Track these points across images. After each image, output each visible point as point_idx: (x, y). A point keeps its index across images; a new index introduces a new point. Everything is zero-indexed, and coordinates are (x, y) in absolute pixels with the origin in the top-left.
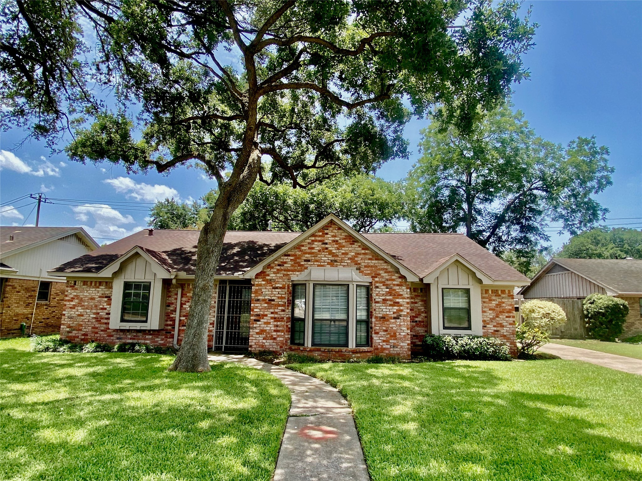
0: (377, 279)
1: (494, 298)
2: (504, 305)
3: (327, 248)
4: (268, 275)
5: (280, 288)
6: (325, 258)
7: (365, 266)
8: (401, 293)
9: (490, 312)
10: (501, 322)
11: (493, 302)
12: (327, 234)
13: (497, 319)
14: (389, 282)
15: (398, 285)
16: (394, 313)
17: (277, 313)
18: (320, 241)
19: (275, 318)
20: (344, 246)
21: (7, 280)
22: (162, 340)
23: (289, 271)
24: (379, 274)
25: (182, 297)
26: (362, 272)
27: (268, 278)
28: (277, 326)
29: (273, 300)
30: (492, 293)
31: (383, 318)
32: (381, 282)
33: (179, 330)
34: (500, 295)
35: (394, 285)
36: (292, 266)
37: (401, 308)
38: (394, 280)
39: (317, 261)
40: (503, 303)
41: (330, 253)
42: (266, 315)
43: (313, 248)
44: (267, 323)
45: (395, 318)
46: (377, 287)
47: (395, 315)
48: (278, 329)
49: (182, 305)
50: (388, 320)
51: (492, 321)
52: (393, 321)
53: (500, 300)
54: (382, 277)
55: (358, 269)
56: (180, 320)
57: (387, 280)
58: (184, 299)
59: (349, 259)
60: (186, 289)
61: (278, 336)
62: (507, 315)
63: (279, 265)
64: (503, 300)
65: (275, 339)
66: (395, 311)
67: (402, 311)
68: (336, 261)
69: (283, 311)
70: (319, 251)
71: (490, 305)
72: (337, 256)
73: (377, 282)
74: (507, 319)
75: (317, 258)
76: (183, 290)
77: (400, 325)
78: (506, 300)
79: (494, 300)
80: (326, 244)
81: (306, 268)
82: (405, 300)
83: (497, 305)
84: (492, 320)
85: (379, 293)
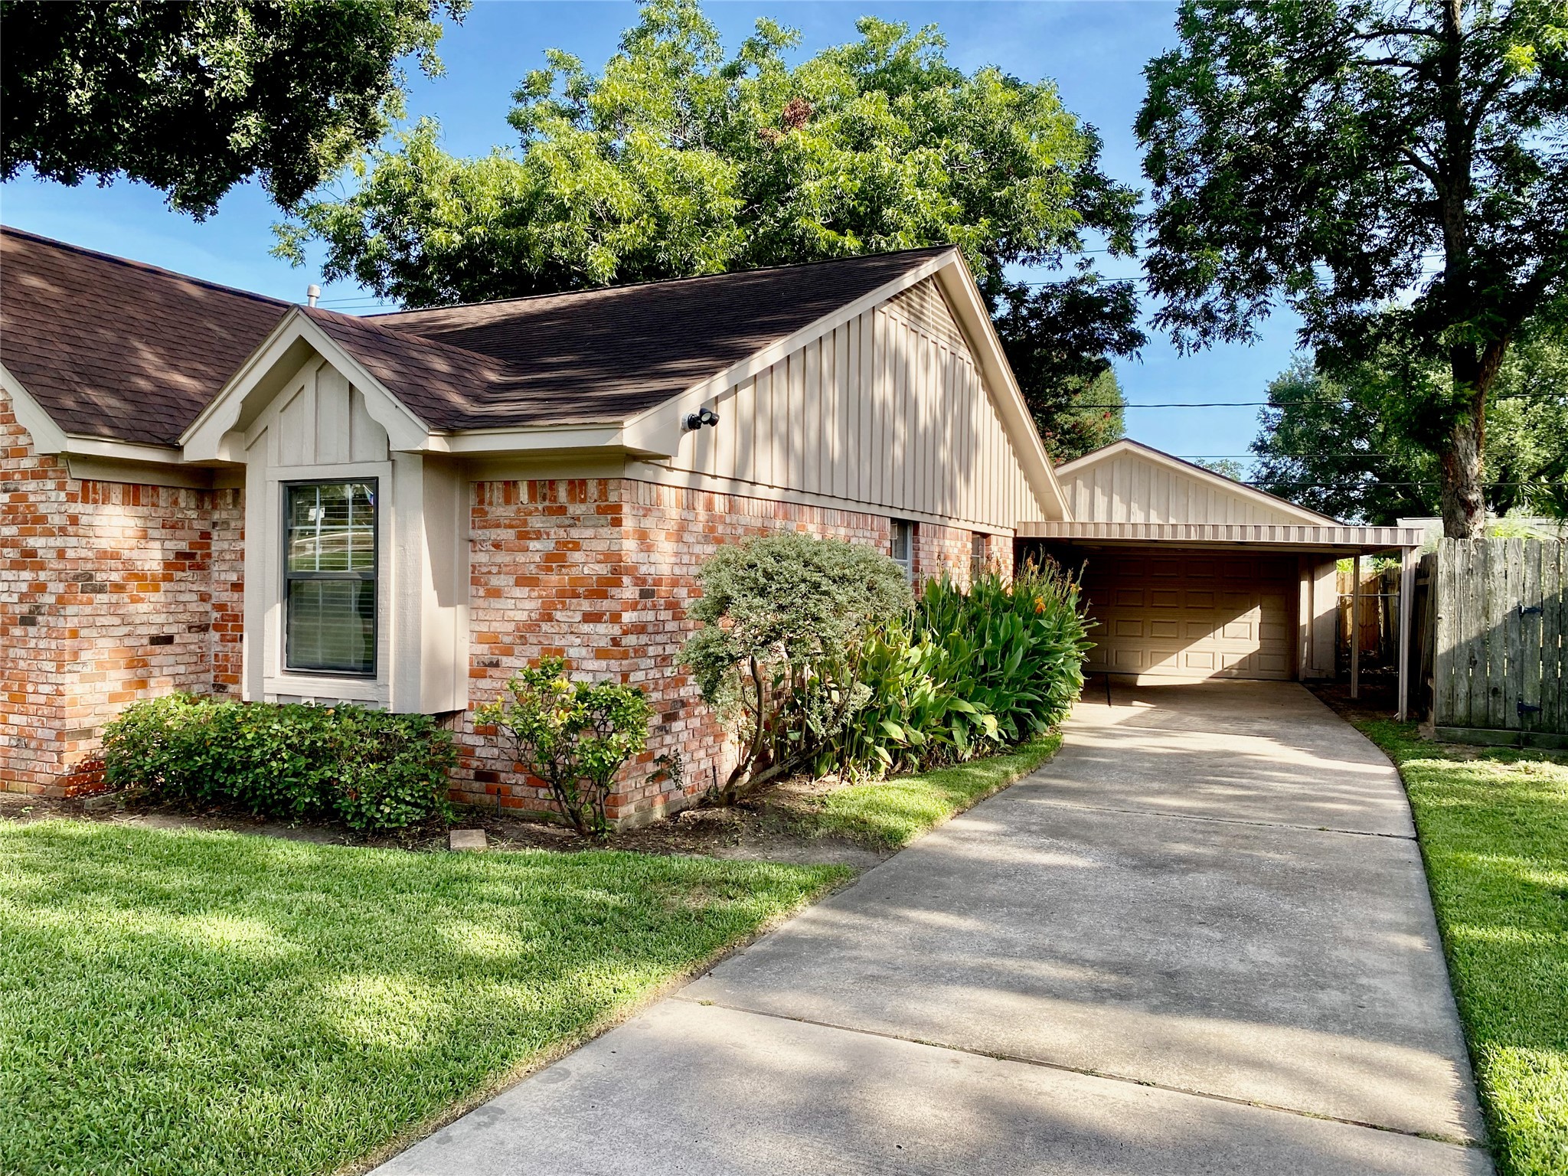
1: (536, 523)
2: (577, 557)
8: (42, 509)
9: (519, 592)
10: (558, 642)
11: (534, 545)
13: (546, 627)
14: (10, 465)
15: (34, 475)
16: (22, 598)
30: (532, 497)
34: (562, 510)
35: (23, 475)
37: (43, 576)
40: (576, 546)
45: (24, 621)
47: (25, 608)
50: (4, 631)
51: (524, 641)
52: (17, 631)
53: (562, 533)
62: (586, 605)
64: (575, 533)
66: (24, 588)
67: (43, 588)
71: (521, 558)
74: (587, 628)
77: (37, 652)
78: (589, 533)
79: (538, 535)
82: (53, 542)
83: (549, 557)
84: (526, 631)
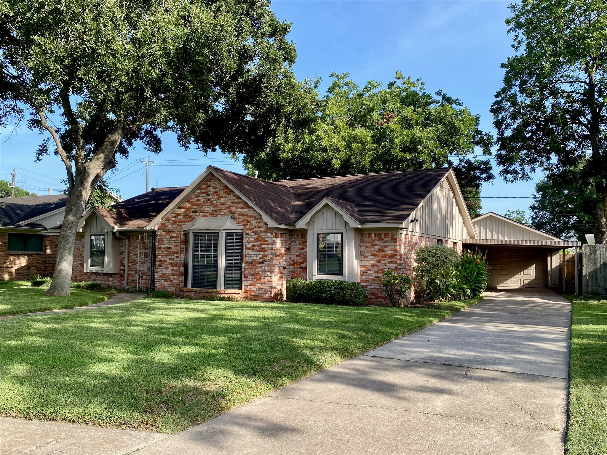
0: (247, 227)
1: (376, 242)
2: (387, 249)
3: (209, 200)
4: (167, 227)
5: (176, 237)
6: (208, 209)
7: (239, 215)
8: (266, 239)
9: (372, 257)
10: (382, 268)
11: (376, 247)
12: (210, 186)
13: (379, 264)
14: (256, 229)
15: (264, 232)
16: (260, 258)
17: (170, 259)
18: (204, 193)
19: (172, 264)
20: (222, 197)
23: (181, 222)
24: (249, 222)
25: (129, 246)
26: (235, 220)
27: (167, 228)
28: (173, 270)
29: (170, 248)
30: (375, 237)
31: (252, 263)
32: (250, 230)
33: (128, 274)
34: (383, 239)
35: (261, 231)
36: (184, 217)
37: (266, 253)
38: (261, 227)
39: (201, 212)
40: (386, 247)
41: (212, 204)
42: (166, 261)
43: (199, 200)
44: (167, 268)
45: (261, 263)
46: (247, 234)
47: (261, 260)
48: (174, 273)
49: (129, 253)
50: (255, 265)
51: (373, 267)
52: (259, 265)
53: (383, 244)
54: (252, 224)
55: (233, 218)
56: (129, 266)
57: (256, 227)
58: (130, 248)
59: (227, 208)
60: (131, 240)
61: (174, 279)
62: (389, 260)
63: (175, 217)
64: (386, 244)
65: (172, 281)
66: (261, 256)
67: (266, 256)
68: (216, 211)
69: (177, 257)
70: (204, 202)
71: (372, 250)
72: (217, 206)
73: (247, 229)
74: (389, 265)
75: (202, 209)
76: (129, 241)
77: (265, 270)
78: (389, 244)
79: (377, 245)
80: (209, 195)
81: (194, 219)
82: (269, 246)
83: (379, 249)
84: (373, 266)
85: (249, 240)
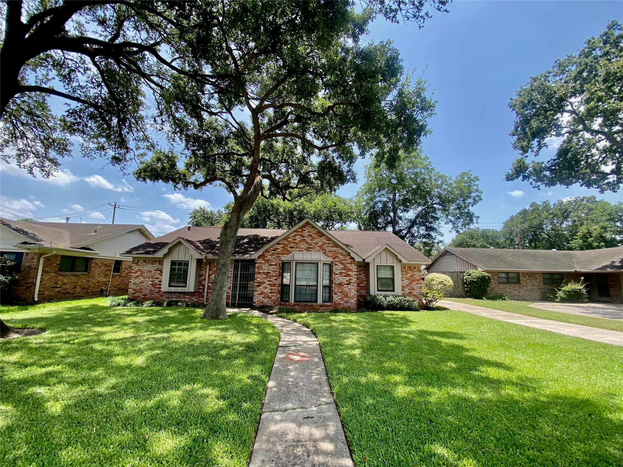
0: (336, 260)
1: (409, 272)
3: (304, 240)
4: (266, 257)
5: (274, 265)
6: (303, 246)
7: (329, 251)
8: (351, 268)
9: (406, 280)
10: (413, 287)
11: (408, 274)
12: (304, 230)
13: (411, 285)
14: (343, 262)
15: (349, 263)
16: (347, 281)
17: (271, 281)
18: (300, 235)
19: (270, 284)
20: (315, 239)
21: (92, 259)
22: (196, 298)
23: (280, 254)
24: (338, 257)
25: (209, 271)
26: (327, 255)
27: (266, 258)
28: (272, 289)
29: (270, 273)
30: (408, 268)
31: (340, 284)
32: (338, 262)
33: (207, 292)
34: (413, 270)
35: (347, 263)
36: (282, 251)
37: (351, 278)
38: (347, 260)
39: (298, 248)
40: (415, 275)
41: (307, 243)
42: (265, 283)
43: (296, 240)
44: (266, 288)
45: (347, 284)
46: (336, 265)
48: (273, 291)
49: (209, 276)
50: (343, 286)
51: (407, 286)
52: (346, 286)
53: (413, 273)
54: (340, 258)
55: (324, 253)
56: (208, 286)
57: (343, 260)
58: (211, 272)
59: (319, 246)
60: (212, 266)
61: (273, 296)
62: (417, 282)
63: (273, 250)
64: (415, 273)
65: (270, 298)
67: (352, 280)
68: (310, 248)
69: (276, 280)
70: (300, 241)
71: (406, 276)
72: (311, 245)
73: (336, 261)
74: (417, 285)
75: (298, 246)
76: (210, 266)
77: (350, 289)
78: (417, 273)
80: (304, 237)
81: (291, 252)
82: (353, 273)
83: (411, 276)
85: (337, 268)
